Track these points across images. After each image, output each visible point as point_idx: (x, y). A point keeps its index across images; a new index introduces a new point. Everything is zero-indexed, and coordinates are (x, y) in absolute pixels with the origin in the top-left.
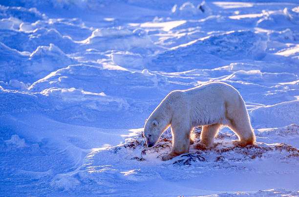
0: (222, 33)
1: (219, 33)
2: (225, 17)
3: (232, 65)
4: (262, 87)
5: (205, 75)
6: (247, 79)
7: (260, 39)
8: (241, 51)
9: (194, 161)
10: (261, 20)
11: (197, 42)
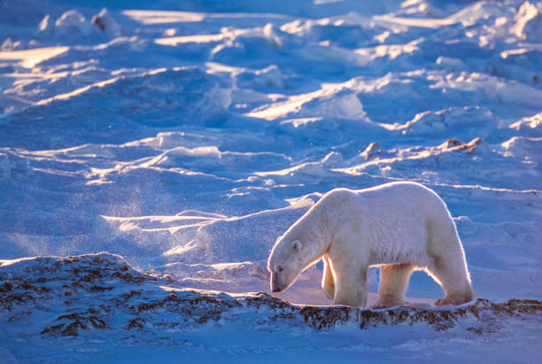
0: (141, 72)
1: (136, 73)
2: (148, 40)
3: (161, 137)
4: (221, 181)
5: (106, 156)
6: (193, 164)
7: (217, 85)
8: (180, 109)
9: (84, 327)
10: (218, 48)
11: (89, 90)
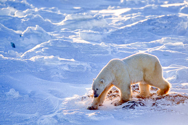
0: (156, 17)
1: (154, 17)
2: (158, 5)
3: (163, 39)
4: (185, 54)
5: (144, 46)
6: (174, 48)
7: (182, 21)
8: (169, 29)
9: (137, 106)
10: (183, 8)
11: (138, 23)
